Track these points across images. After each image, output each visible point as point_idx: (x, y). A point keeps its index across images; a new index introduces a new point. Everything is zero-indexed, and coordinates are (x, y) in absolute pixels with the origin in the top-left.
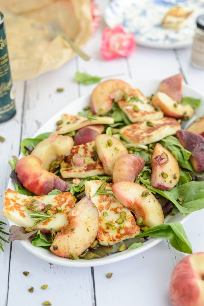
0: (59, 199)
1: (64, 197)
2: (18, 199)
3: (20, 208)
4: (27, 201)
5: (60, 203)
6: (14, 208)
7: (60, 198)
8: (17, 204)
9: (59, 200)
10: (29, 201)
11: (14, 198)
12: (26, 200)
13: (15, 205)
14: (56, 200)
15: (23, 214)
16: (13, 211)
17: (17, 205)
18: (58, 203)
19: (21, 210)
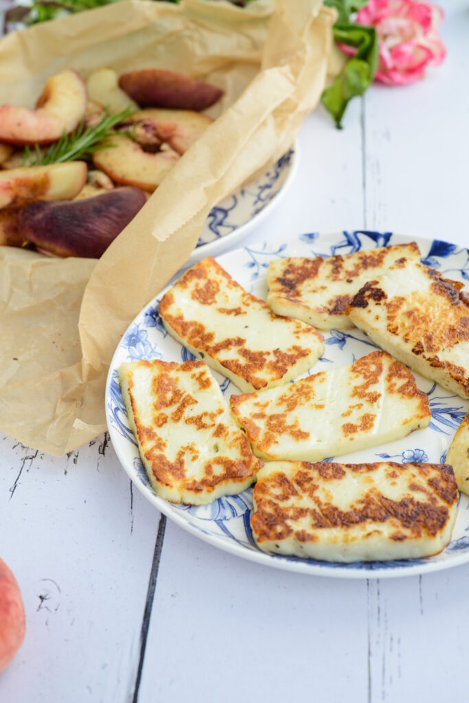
0: (362, 369)
1: (374, 363)
2: (266, 405)
3: (284, 422)
4: (287, 398)
5: (370, 376)
6: (271, 433)
7: (365, 367)
8: (271, 418)
9: (363, 371)
10: (292, 396)
11: (257, 410)
12: (284, 398)
13: (269, 424)
14: (357, 374)
15: (299, 431)
16: (277, 442)
17: (274, 422)
18: (365, 377)
19: (289, 427)
